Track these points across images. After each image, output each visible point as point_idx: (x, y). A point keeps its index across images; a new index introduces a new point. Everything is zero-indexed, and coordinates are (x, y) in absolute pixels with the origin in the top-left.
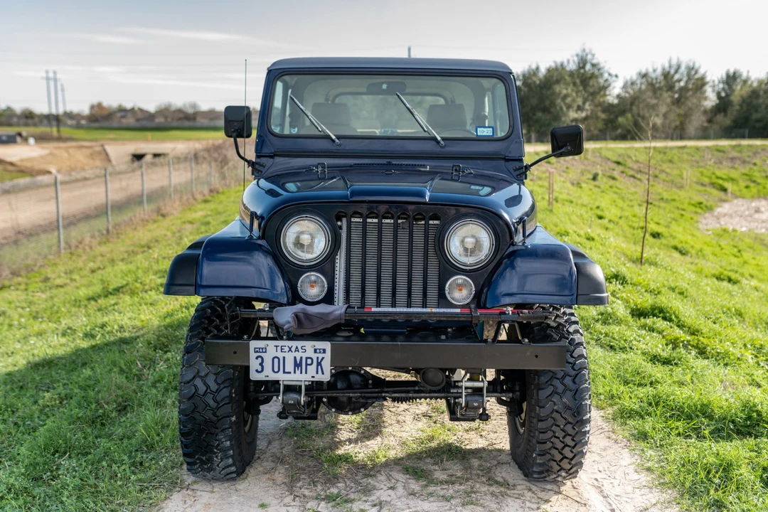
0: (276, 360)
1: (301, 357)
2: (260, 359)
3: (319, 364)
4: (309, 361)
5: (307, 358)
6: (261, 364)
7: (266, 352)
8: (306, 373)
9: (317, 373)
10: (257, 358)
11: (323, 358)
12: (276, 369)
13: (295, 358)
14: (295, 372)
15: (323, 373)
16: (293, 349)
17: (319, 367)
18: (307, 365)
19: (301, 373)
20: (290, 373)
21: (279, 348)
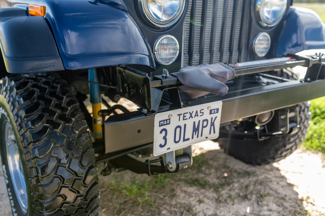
0: (178, 130)
1: (199, 121)
2: (164, 133)
3: (213, 124)
4: (205, 123)
5: (204, 121)
6: (165, 138)
7: (169, 124)
8: (201, 136)
9: (210, 133)
10: (161, 132)
11: (216, 117)
12: (177, 140)
13: (194, 123)
14: (193, 138)
15: (214, 132)
16: (193, 115)
17: (212, 127)
18: (203, 127)
19: (198, 137)
20: (188, 139)
21: (182, 116)
